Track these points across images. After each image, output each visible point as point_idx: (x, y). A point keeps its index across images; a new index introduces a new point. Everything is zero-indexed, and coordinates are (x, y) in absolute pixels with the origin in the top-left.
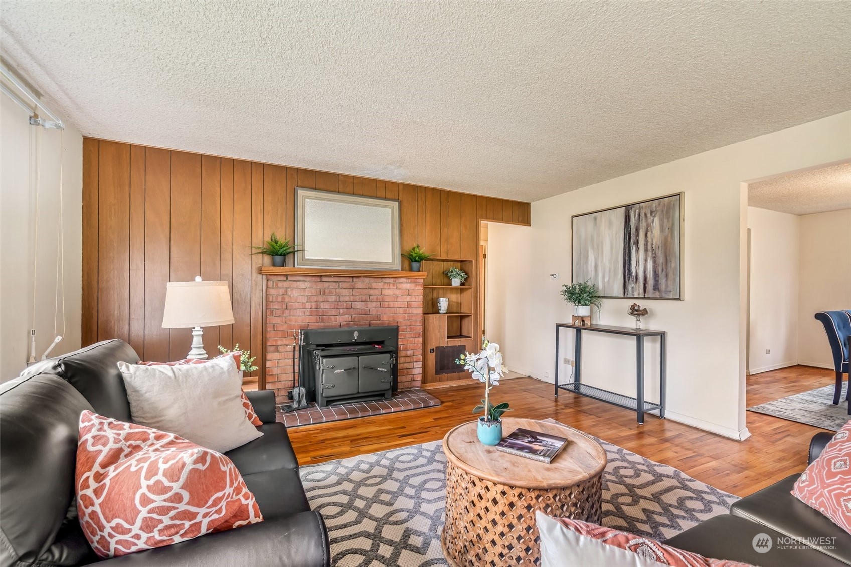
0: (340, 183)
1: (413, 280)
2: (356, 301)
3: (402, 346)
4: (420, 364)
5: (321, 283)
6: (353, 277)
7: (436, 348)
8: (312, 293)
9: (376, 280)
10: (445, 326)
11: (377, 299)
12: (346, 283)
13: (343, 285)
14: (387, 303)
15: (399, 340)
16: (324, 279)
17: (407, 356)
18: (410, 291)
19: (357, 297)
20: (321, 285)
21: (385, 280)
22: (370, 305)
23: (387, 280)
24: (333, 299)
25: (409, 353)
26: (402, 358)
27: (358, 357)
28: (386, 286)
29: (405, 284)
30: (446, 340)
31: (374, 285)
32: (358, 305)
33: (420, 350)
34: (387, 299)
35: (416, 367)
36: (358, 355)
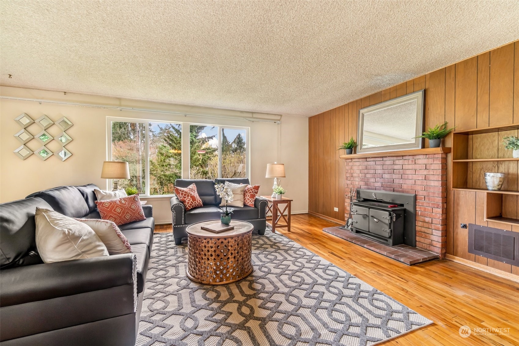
0: (382, 96)
1: (430, 156)
2: (385, 173)
3: (420, 212)
4: (439, 233)
5: (366, 162)
6: (383, 157)
7: (469, 224)
8: (362, 168)
9: (399, 158)
10: (483, 204)
11: (399, 172)
12: (379, 161)
13: (377, 163)
14: (406, 176)
15: (417, 206)
16: (368, 160)
17: (424, 222)
18: (428, 166)
19: (386, 171)
20: (366, 163)
21: (404, 158)
22: (394, 176)
23: (407, 158)
24: (372, 171)
25: (427, 219)
26: (420, 222)
27: (369, 209)
28: (406, 162)
29: (422, 160)
30: (485, 219)
31: (397, 162)
32: (386, 176)
33: (439, 220)
34: (408, 172)
35: (434, 234)
36: (370, 208)
